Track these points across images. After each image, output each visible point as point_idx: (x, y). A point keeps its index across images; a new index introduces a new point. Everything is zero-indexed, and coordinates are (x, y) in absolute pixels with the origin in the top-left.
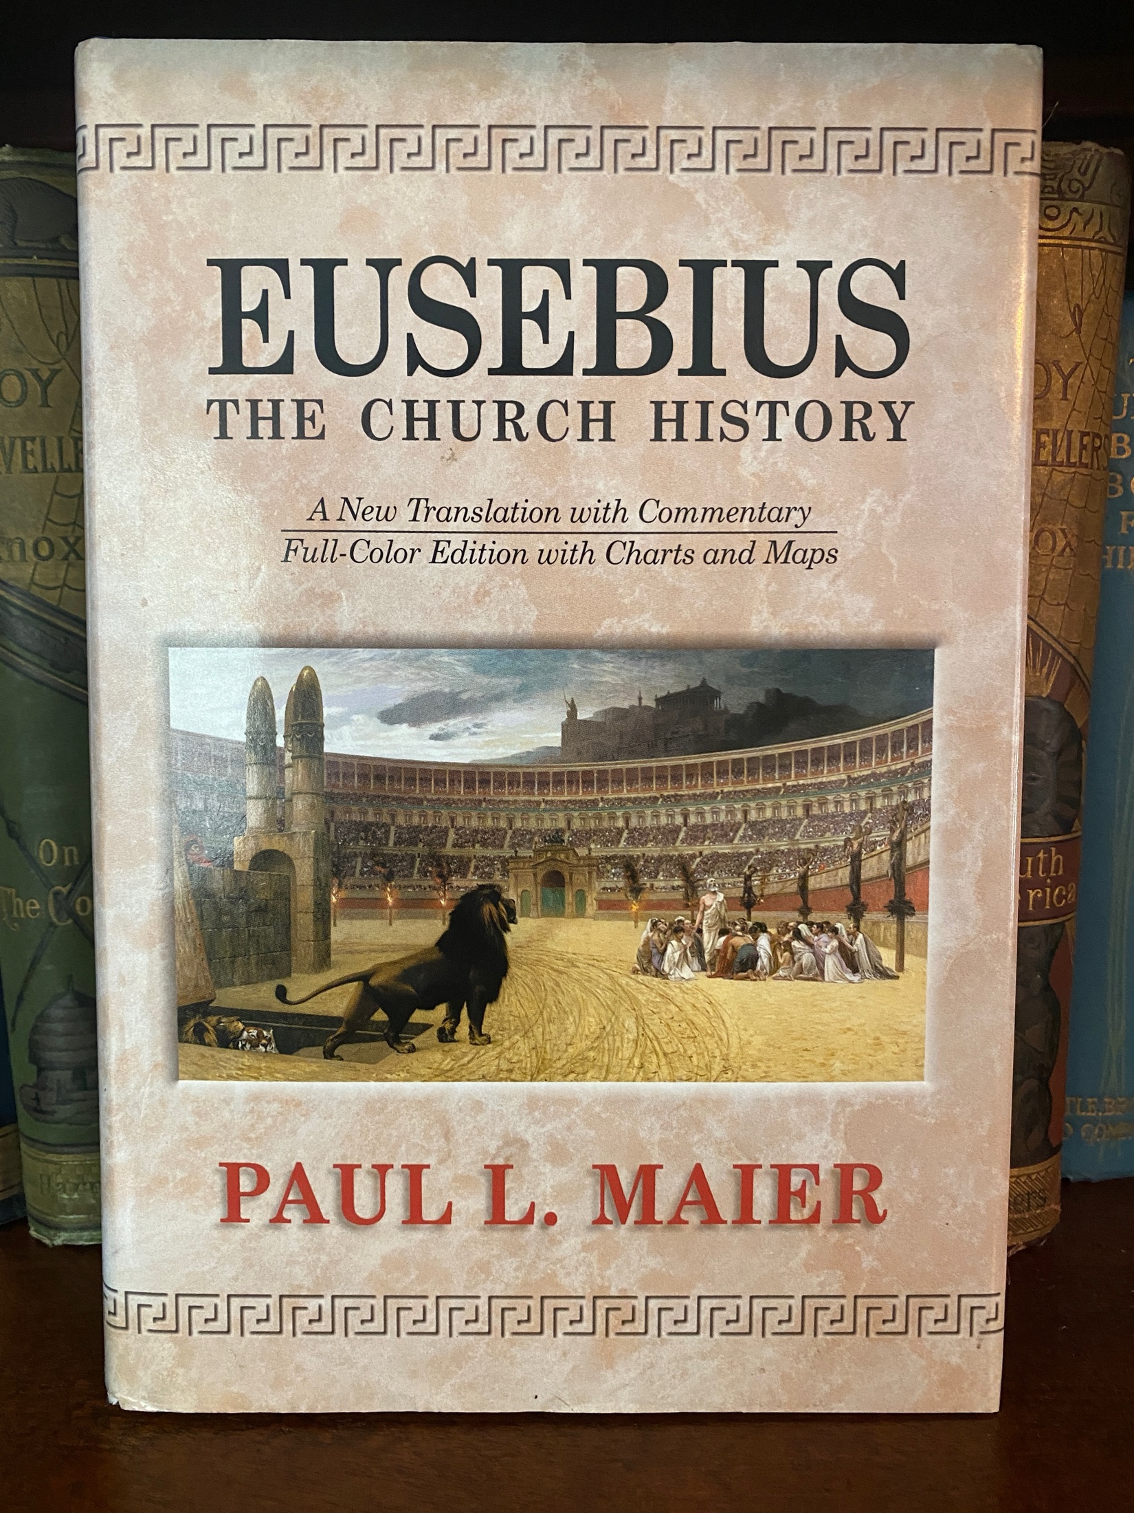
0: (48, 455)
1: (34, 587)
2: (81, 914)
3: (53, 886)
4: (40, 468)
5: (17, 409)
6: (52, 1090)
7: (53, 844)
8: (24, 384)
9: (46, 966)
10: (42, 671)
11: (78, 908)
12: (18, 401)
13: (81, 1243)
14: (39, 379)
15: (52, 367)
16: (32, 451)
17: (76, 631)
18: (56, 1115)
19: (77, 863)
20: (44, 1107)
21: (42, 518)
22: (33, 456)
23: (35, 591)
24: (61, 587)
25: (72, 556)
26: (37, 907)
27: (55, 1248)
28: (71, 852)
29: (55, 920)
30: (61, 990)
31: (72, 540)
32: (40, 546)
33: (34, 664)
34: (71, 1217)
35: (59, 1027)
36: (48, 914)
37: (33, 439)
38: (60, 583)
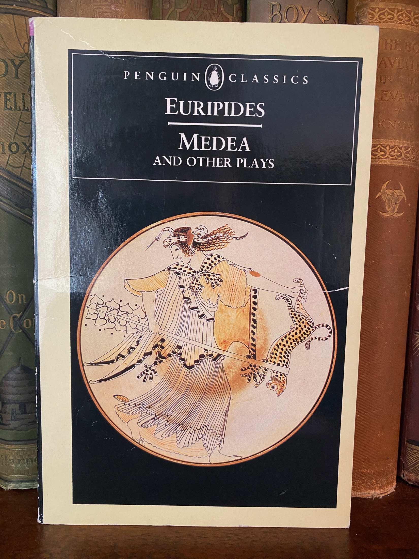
0: (18, 102)
1: (8, 166)
2: (26, 327)
3: (13, 314)
4: (13, 108)
5: (3, 78)
6: (9, 414)
7: (13, 293)
8: (7, 66)
9: (8, 353)
10: (10, 208)
11: (25, 325)
12: (4, 74)
13: (20, 489)
14: (14, 64)
15: (20, 59)
16: (10, 99)
17: (29, 189)
18: (11, 426)
19: (24, 302)
20: (4, 423)
21: (14, 132)
22: (10, 101)
23: (9, 168)
24: (22, 167)
25: (28, 152)
26: (5, 323)
27: (8, 491)
28: (22, 297)
29: (13, 330)
30: (15, 364)
31: (28, 145)
32: (12, 146)
33: (7, 204)
34: (16, 476)
35: (13, 383)
36: (10, 327)
37: (10, 94)
38: (22, 165)
